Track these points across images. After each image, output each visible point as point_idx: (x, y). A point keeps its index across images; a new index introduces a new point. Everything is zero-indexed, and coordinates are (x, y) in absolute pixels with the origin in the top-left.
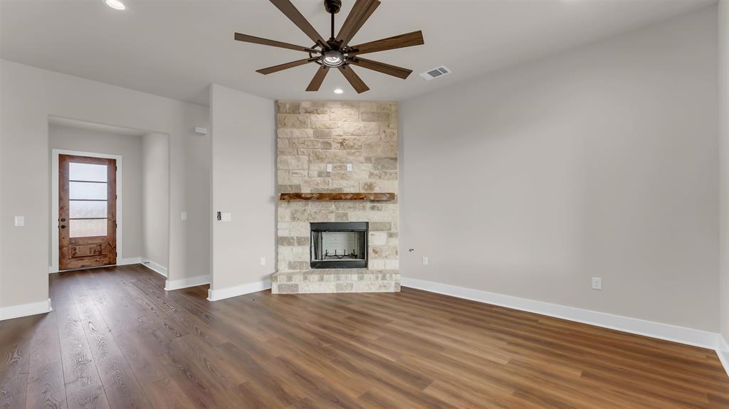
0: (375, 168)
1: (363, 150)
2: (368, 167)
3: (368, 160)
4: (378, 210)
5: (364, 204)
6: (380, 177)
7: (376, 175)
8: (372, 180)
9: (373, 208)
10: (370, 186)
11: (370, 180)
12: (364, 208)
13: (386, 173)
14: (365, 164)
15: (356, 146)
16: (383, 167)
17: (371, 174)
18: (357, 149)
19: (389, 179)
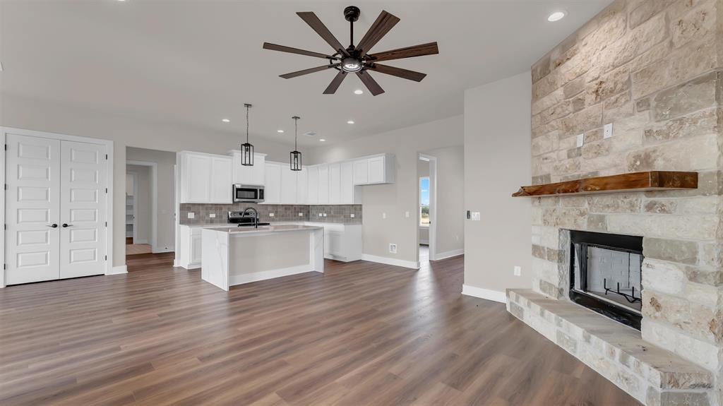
0: (658, 117)
1: (633, 88)
2: (643, 120)
3: (643, 104)
4: (663, 211)
5: (632, 198)
6: (667, 136)
7: (658, 133)
8: (650, 147)
9: (650, 207)
10: (646, 158)
11: (646, 147)
12: (632, 207)
13: (682, 121)
14: (637, 115)
15: (619, 86)
16: (677, 108)
17: (648, 133)
18: (622, 90)
19: (689, 135)
